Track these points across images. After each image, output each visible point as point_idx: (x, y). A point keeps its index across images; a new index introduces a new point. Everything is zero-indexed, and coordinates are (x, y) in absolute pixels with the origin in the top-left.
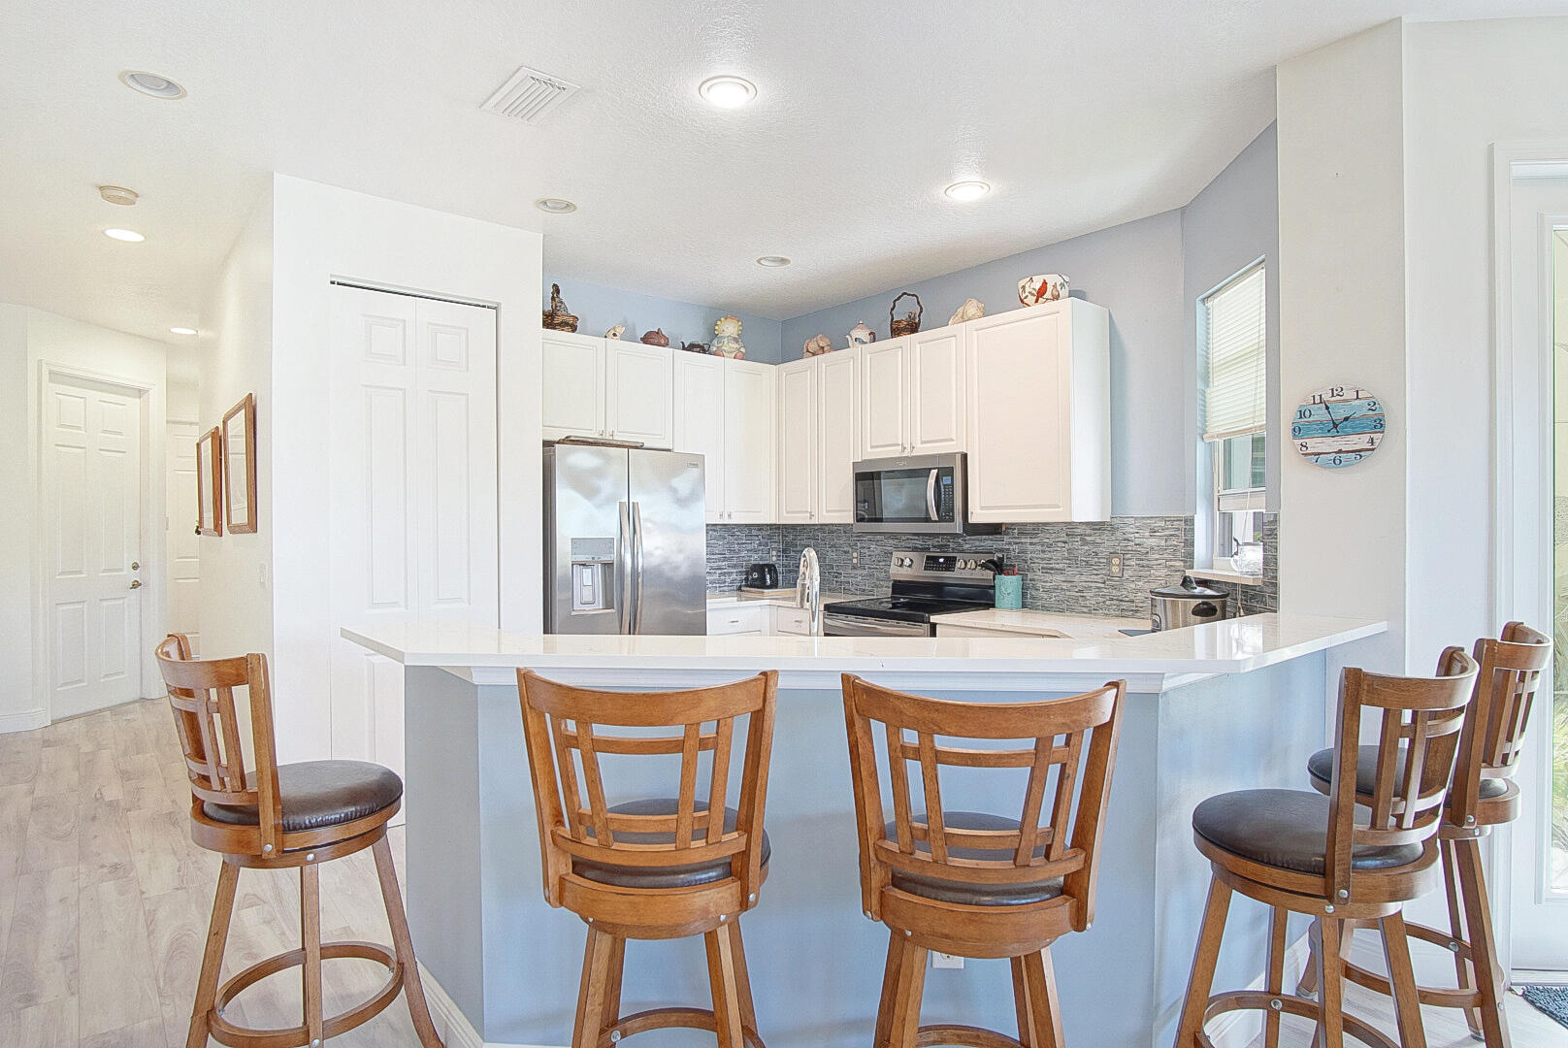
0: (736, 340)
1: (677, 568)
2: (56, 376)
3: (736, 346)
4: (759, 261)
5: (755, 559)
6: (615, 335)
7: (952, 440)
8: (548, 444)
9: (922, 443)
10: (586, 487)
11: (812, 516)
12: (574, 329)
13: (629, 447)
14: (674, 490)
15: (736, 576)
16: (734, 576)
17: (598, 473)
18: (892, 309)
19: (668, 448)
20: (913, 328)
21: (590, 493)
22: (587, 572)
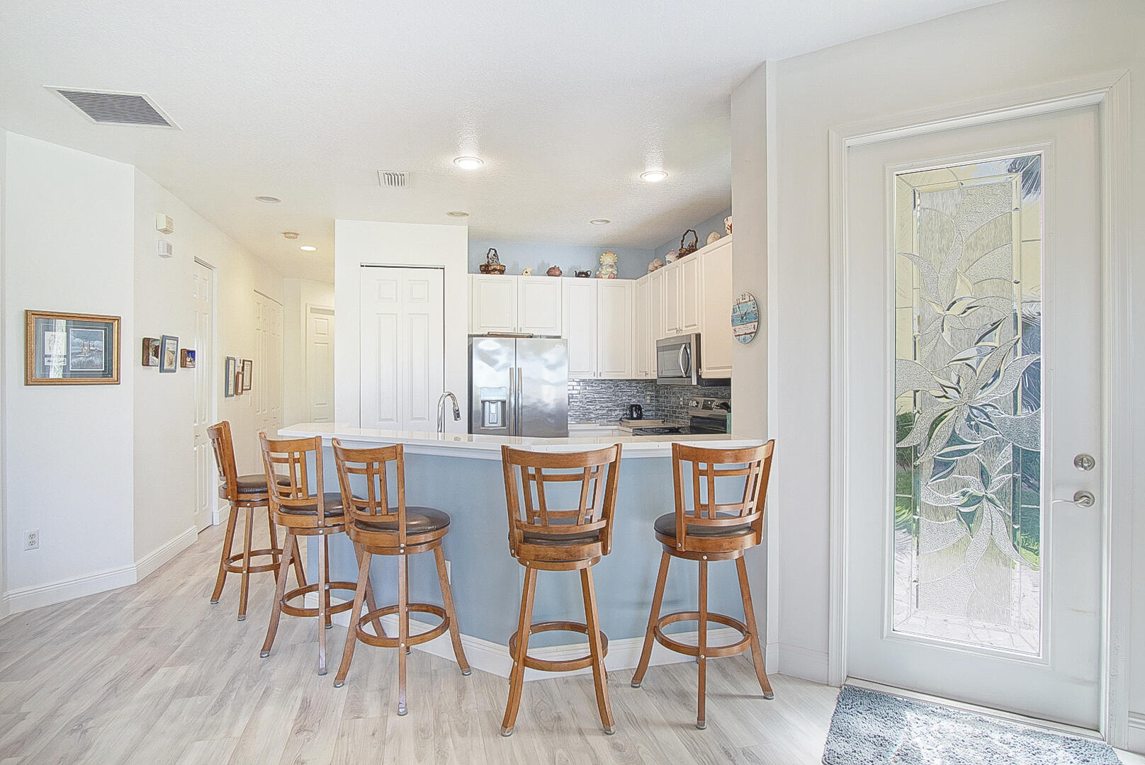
0: (611, 266)
1: (547, 405)
2: (314, 310)
3: (611, 270)
4: (591, 222)
5: (634, 401)
6: (526, 272)
7: (695, 325)
8: (470, 336)
9: (686, 327)
10: (489, 360)
11: (646, 374)
12: (502, 272)
13: (516, 337)
14: (546, 360)
15: (619, 413)
16: (617, 412)
17: (496, 352)
18: (682, 241)
19: (557, 335)
20: (692, 249)
21: (492, 363)
22: (493, 406)
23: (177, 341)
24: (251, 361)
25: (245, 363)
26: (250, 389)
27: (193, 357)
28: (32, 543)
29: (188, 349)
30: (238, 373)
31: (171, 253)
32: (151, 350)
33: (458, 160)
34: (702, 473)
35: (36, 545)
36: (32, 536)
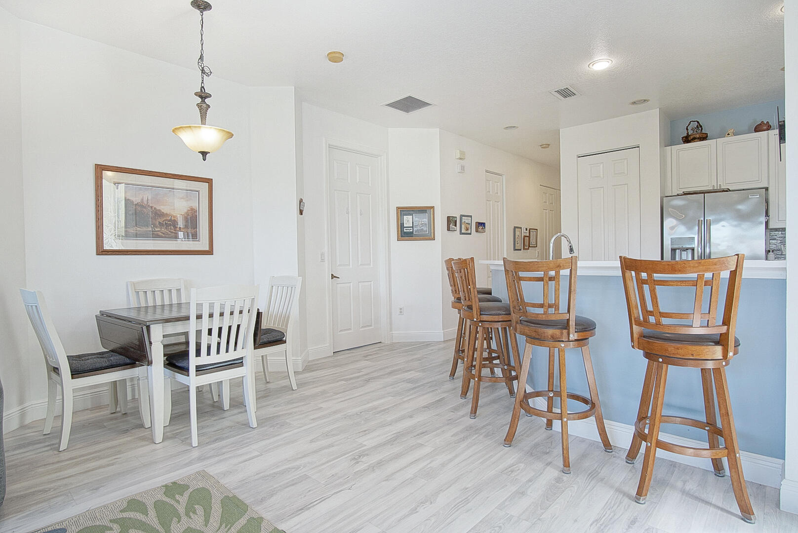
6: (728, 134)
23: (471, 217)
24: (537, 230)
25: (531, 230)
26: (537, 247)
27: (484, 226)
28: (401, 312)
29: (480, 222)
30: (525, 236)
31: (464, 170)
32: (451, 222)
33: (591, 64)
34: (644, 282)
35: (402, 313)
36: (401, 309)
